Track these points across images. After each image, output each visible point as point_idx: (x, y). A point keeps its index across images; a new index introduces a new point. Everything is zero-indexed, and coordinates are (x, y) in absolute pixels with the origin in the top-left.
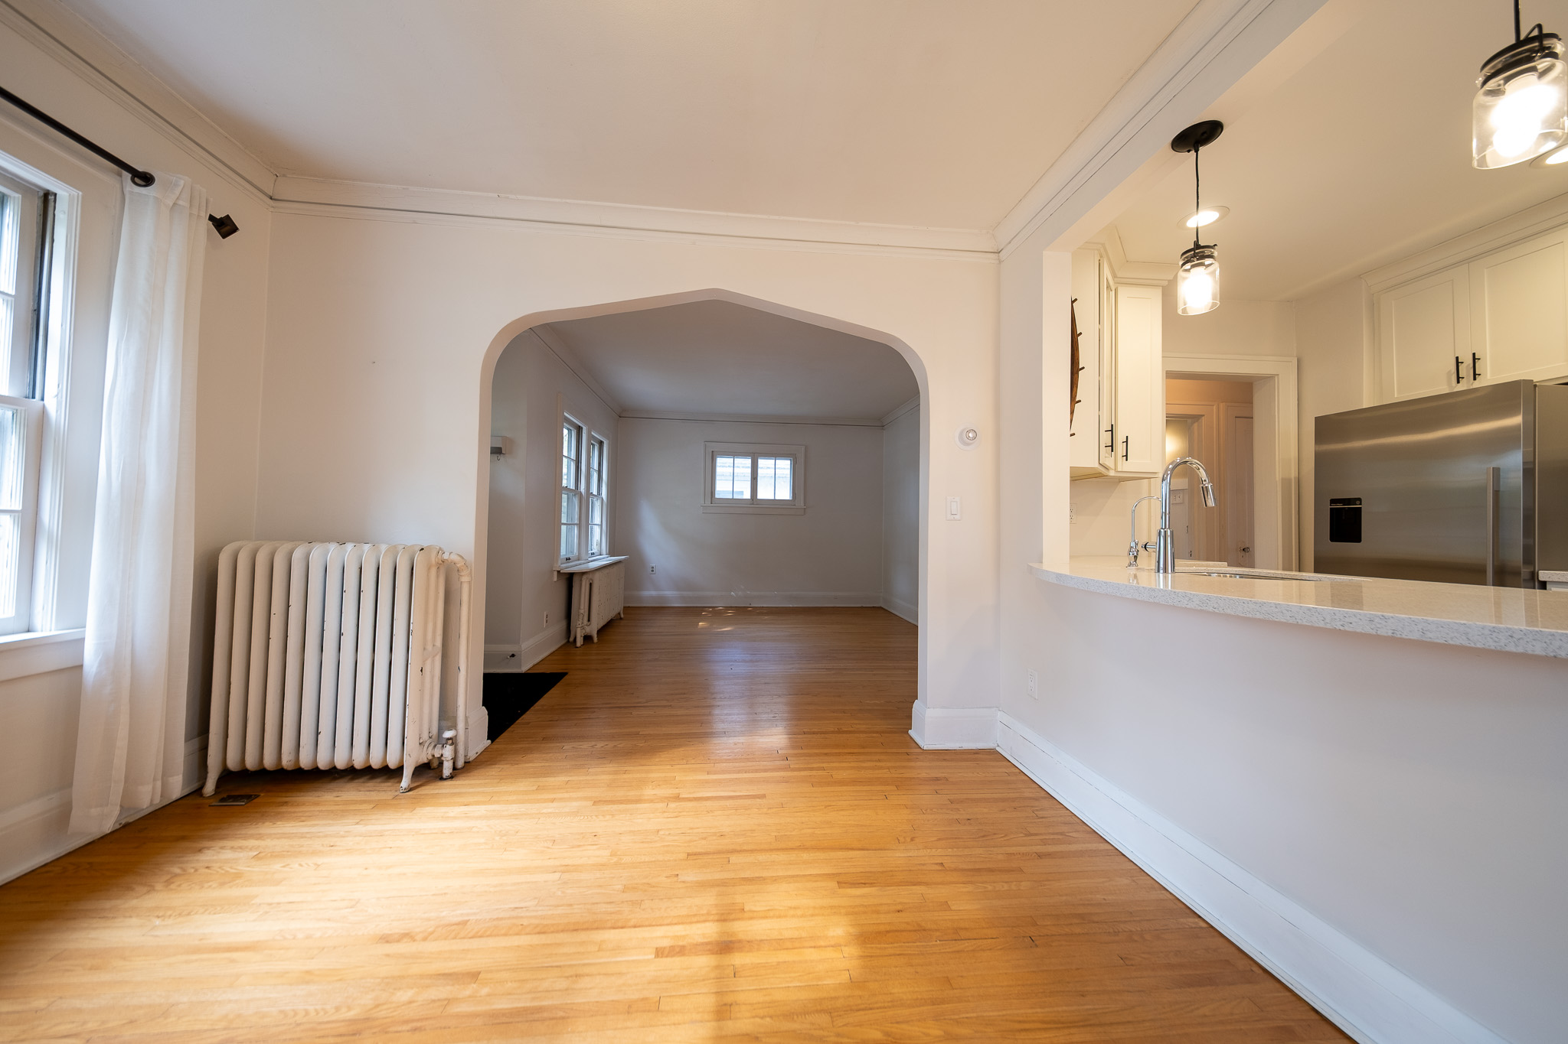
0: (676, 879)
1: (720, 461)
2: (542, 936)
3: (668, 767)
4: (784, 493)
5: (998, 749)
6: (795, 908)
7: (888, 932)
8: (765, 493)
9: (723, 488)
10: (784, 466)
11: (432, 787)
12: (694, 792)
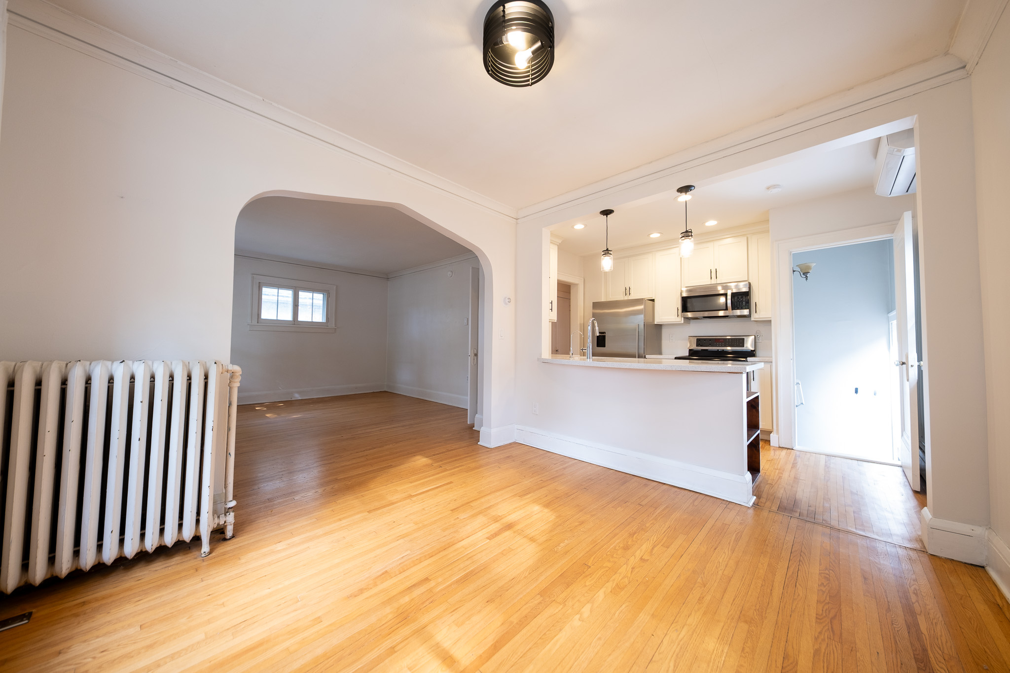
0: (459, 519)
1: (265, 290)
2: (431, 559)
3: (385, 487)
4: (319, 317)
5: (516, 441)
6: (516, 508)
7: (550, 502)
8: (304, 316)
9: (267, 313)
10: (319, 298)
11: (223, 547)
12: (416, 491)
